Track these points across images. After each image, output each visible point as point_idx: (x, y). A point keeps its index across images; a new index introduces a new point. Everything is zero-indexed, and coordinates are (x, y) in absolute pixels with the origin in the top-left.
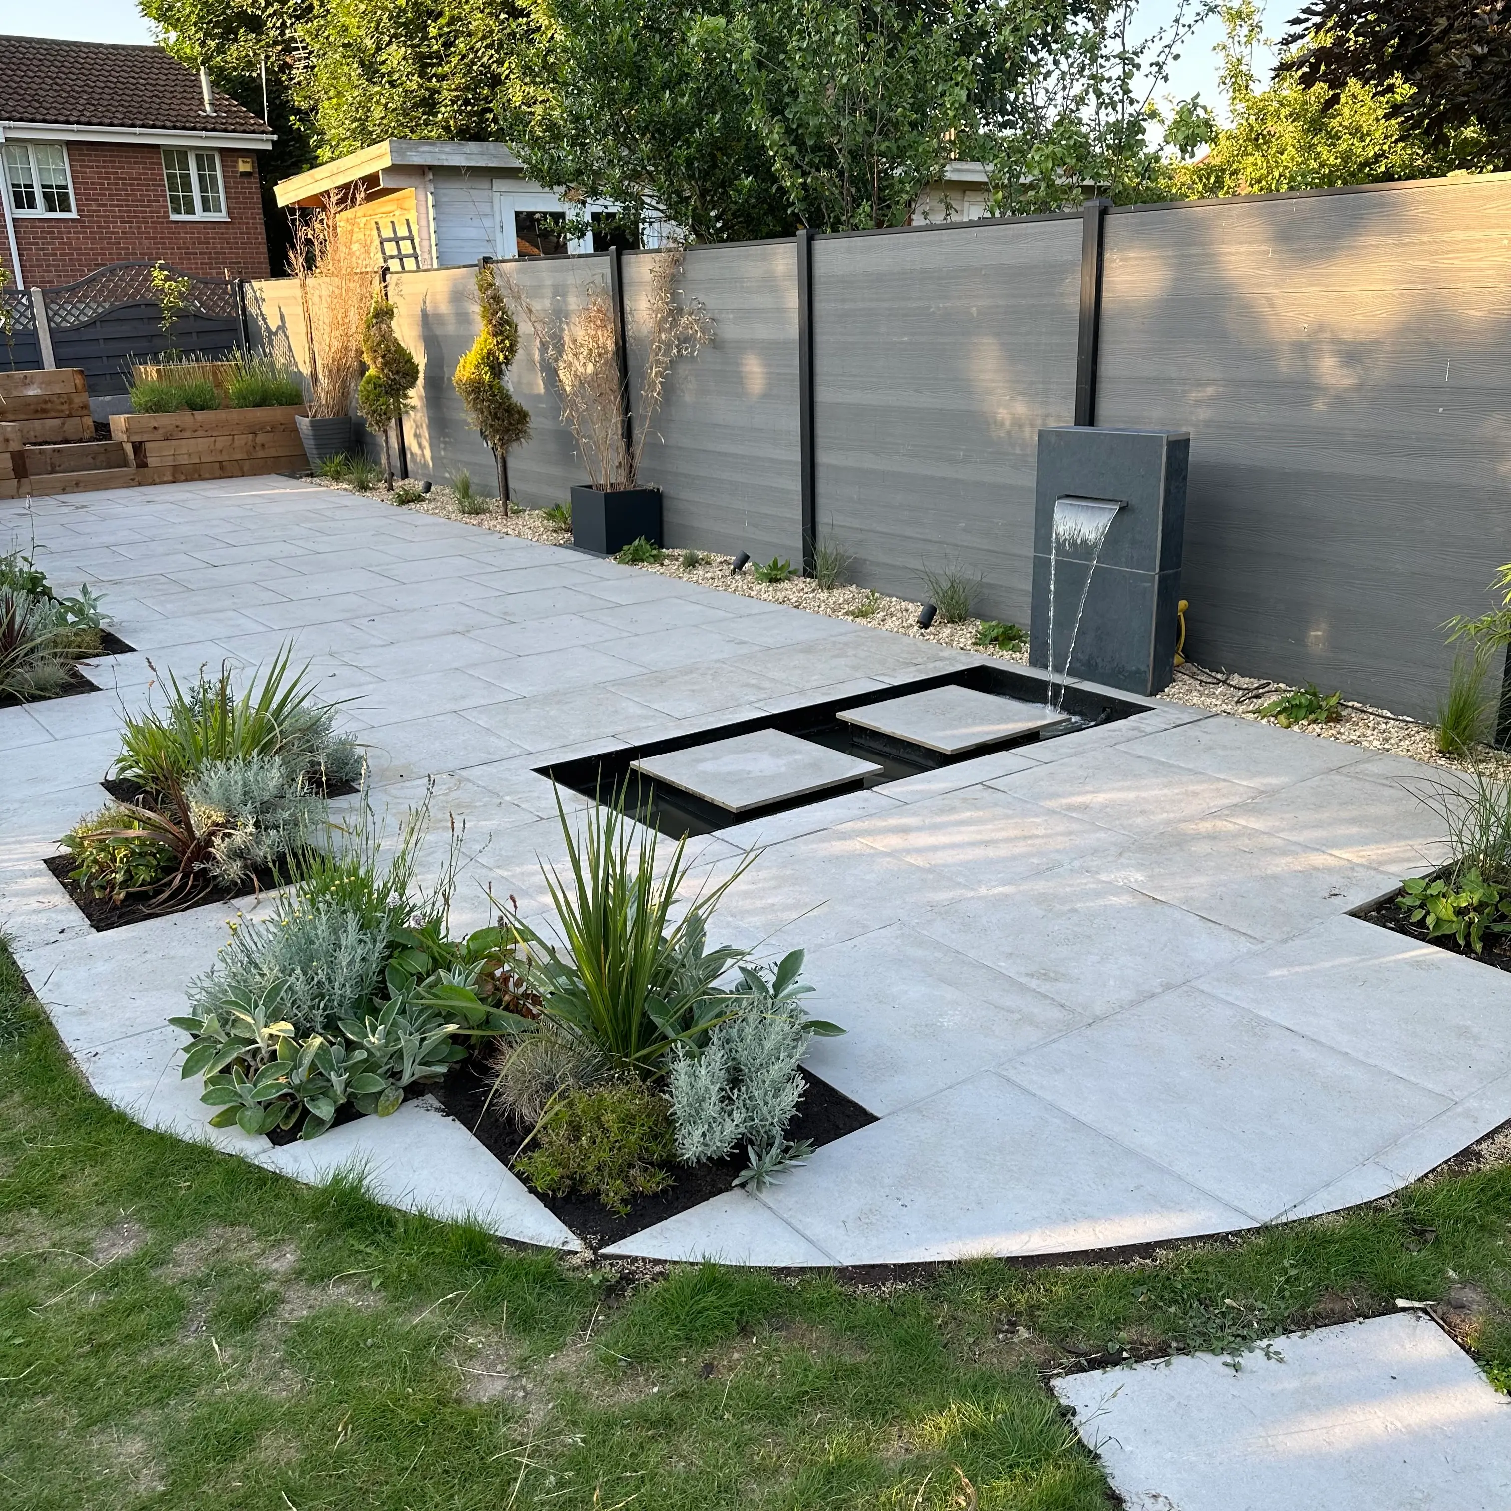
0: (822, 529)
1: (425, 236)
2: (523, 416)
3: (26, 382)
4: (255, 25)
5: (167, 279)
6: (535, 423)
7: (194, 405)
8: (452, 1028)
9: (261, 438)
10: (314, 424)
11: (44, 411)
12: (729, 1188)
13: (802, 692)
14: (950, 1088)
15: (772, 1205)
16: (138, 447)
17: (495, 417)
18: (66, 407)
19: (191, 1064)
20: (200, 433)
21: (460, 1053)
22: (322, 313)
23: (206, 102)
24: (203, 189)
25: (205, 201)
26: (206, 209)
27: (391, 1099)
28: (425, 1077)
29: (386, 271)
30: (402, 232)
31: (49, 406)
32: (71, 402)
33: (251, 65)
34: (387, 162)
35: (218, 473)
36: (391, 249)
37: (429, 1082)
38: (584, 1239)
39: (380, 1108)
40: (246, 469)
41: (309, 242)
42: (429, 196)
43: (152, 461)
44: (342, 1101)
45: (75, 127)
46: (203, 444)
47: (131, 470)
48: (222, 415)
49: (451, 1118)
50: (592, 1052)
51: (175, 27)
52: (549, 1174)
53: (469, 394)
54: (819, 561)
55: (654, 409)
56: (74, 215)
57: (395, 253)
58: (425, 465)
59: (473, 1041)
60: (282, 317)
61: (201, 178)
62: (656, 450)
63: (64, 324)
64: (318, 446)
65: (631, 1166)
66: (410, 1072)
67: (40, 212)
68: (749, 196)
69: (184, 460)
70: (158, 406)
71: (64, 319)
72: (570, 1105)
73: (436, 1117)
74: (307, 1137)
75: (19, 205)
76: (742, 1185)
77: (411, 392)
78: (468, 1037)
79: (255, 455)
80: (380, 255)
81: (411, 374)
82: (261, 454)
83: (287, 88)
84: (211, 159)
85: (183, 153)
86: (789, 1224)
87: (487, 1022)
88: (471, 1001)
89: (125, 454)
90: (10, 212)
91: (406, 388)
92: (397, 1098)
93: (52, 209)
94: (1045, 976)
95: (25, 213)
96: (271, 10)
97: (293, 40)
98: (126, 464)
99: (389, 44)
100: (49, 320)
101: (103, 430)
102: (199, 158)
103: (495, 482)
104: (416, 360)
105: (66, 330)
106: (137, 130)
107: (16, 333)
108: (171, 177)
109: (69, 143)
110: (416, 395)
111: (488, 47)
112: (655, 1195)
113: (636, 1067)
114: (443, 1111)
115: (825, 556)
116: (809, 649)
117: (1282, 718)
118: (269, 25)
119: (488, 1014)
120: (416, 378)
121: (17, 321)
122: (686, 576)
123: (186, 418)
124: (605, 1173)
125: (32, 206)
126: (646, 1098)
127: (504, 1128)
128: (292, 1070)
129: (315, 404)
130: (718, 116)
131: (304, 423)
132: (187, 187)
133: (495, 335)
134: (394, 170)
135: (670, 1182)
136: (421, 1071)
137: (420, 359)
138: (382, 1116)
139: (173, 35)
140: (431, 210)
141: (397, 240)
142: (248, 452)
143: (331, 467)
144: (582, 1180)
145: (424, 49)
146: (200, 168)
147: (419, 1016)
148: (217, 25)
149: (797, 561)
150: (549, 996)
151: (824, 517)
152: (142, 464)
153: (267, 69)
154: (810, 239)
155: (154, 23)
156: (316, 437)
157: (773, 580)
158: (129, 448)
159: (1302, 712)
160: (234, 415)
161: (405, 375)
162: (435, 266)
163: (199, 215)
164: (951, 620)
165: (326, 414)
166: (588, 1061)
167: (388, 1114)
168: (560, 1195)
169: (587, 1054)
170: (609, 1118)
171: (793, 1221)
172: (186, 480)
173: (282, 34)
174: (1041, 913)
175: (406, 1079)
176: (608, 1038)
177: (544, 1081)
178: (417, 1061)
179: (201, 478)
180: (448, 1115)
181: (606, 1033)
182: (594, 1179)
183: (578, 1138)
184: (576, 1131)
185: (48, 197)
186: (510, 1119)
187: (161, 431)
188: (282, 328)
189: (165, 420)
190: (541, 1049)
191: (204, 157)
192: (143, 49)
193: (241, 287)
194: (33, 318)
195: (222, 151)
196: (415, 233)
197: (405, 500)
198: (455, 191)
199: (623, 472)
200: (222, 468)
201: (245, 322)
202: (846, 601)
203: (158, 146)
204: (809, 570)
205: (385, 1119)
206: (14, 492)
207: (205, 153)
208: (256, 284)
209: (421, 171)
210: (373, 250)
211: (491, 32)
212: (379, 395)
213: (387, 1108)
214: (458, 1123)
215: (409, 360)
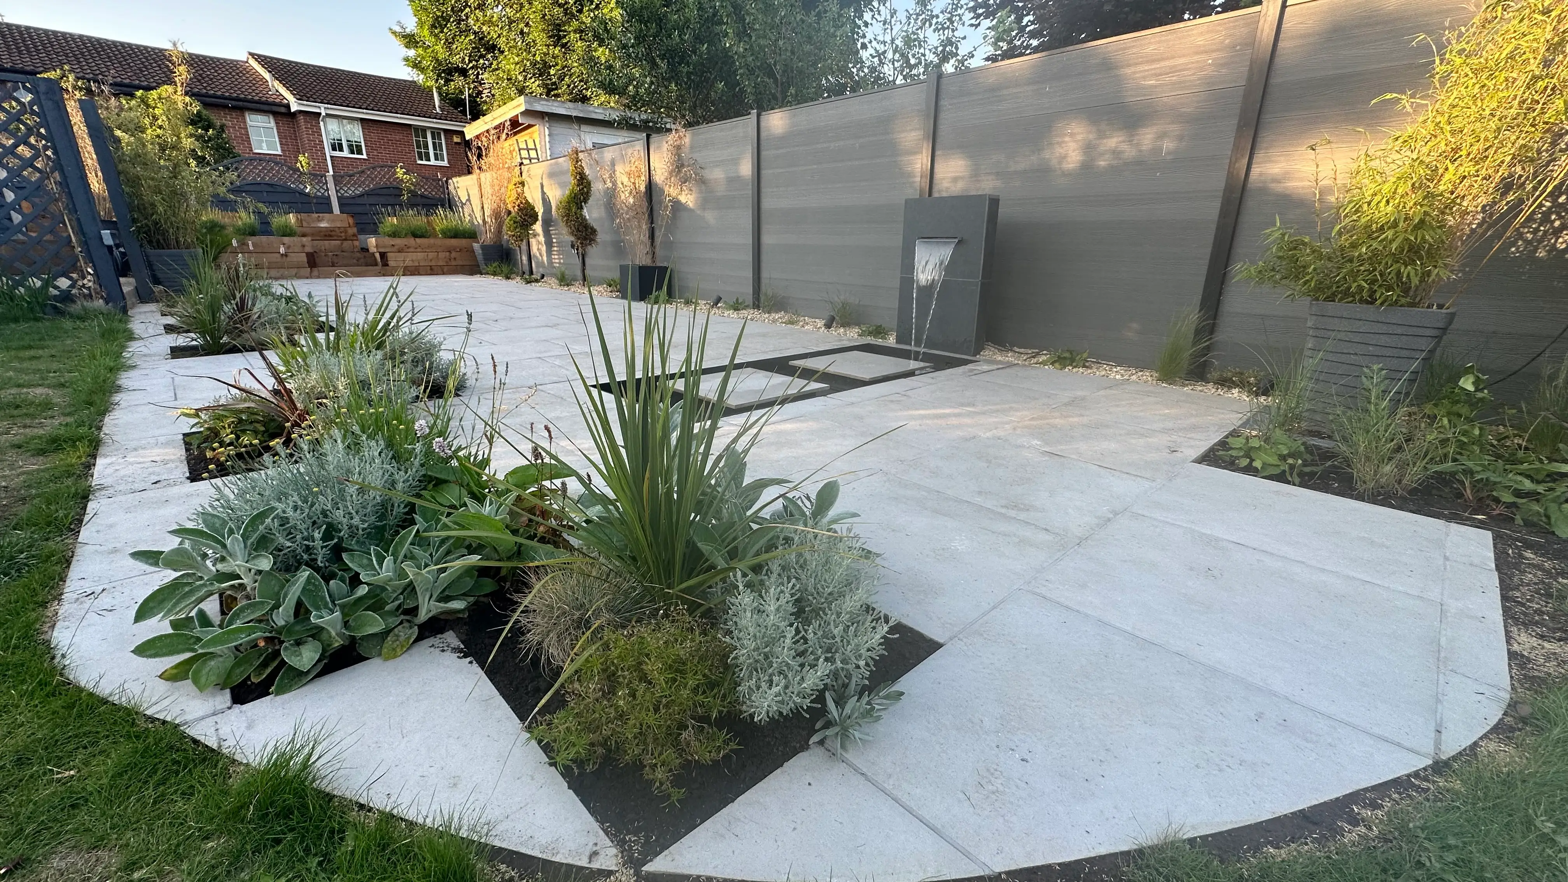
0: (764, 281)
1: (544, 150)
2: (594, 231)
3: (319, 220)
4: (463, 72)
5: (405, 173)
6: (601, 237)
7: (415, 235)
8: (474, 559)
9: (454, 254)
10: (484, 247)
11: (330, 236)
12: (805, 747)
13: (766, 352)
14: (994, 608)
15: (865, 770)
16: (383, 255)
17: (578, 230)
18: (343, 234)
19: (151, 605)
20: (419, 250)
21: (489, 585)
22: (487, 190)
23: (437, 106)
24: (435, 149)
25: (436, 155)
26: (436, 159)
27: (402, 639)
28: (442, 613)
29: (521, 164)
30: (531, 146)
31: (333, 233)
32: (346, 232)
33: (462, 92)
34: (522, 108)
35: (429, 272)
36: (524, 154)
37: (450, 618)
38: (621, 844)
39: (385, 650)
40: (445, 270)
41: (479, 148)
42: (546, 130)
43: (391, 263)
44: (337, 643)
45: (365, 111)
46: (420, 255)
47: (379, 267)
48: (432, 241)
49: (469, 659)
50: (631, 582)
51: (422, 72)
52: (574, 745)
53: (563, 217)
54: (762, 298)
55: (667, 222)
56: (365, 156)
57: (527, 156)
58: (543, 262)
59: (503, 573)
60: (469, 195)
61: (434, 144)
62: (669, 245)
63: (346, 194)
64: (485, 259)
65: (683, 727)
66: (427, 608)
67: (346, 153)
68: (722, 95)
69: (411, 264)
70: (394, 234)
71: (346, 192)
72: (606, 647)
73: (451, 659)
74: (278, 693)
75: (334, 149)
76: (821, 742)
77: (534, 227)
78: (499, 569)
79: (450, 263)
80: (518, 157)
81: (535, 218)
82: (454, 263)
83: (479, 105)
84: (439, 134)
85: (424, 130)
86: (896, 800)
87: (519, 553)
88: (498, 530)
89: (375, 259)
90: (328, 152)
91: (532, 225)
92: (409, 638)
93: (352, 152)
94: (1015, 507)
95: (337, 154)
96: (471, 65)
97: (483, 80)
98: (376, 265)
99: (531, 78)
100: (337, 191)
101: (365, 250)
102: (433, 134)
103: (579, 273)
104: (537, 210)
105: (347, 198)
106: (399, 115)
107: (316, 197)
108: (418, 142)
109: (362, 120)
110: (538, 227)
111: (581, 81)
112: (716, 763)
113: (684, 601)
114: (461, 651)
115: (766, 294)
116: (764, 335)
117: (1057, 365)
118: (471, 72)
119: (521, 545)
120: (537, 220)
121: (318, 191)
122: (685, 309)
123: (411, 241)
124: (650, 740)
125: (341, 150)
126: (698, 639)
127: (529, 671)
128: (272, 609)
129: (483, 238)
130: (706, 46)
131: (476, 246)
132: (427, 147)
133: (578, 185)
134: (527, 113)
135: (733, 746)
136: (437, 607)
137: (540, 210)
138: (387, 659)
139: (422, 76)
140: (547, 137)
141: (528, 150)
142: (447, 262)
143: (490, 269)
144: (619, 748)
145: (549, 82)
146: (433, 138)
147: (440, 546)
148: (444, 71)
149: (750, 300)
150: (584, 524)
151: (765, 274)
152: (385, 264)
153: (469, 95)
154: (759, 116)
155: (410, 69)
156: (484, 254)
157: (736, 309)
158: (377, 255)
159: (1068, 362)
160: (439, 242)
161: (531, 216)
162: (549, 158)
163: (433, 162)
164: (843, 326)
165: (488, 242)
166: (626, 594)
167: (395, 657)
168: (589, 768)
169: (625, 586)
170: (652, 667)
171: (899, 794)
172: (411, 275)
173: (477, 78)
174: (985, 465)
175: (423, 616)
176: (649, 567)
177: (575, 617)
178: (435, 597)
179: (419, 274)
180: (465, 657)
181: (647, 563)
182: (633, 751)
183: (613, 691)
184: (611, 680)
185: (350, 147)
186: (536, 661)
187: (396, 247)
188: (469, 200)
189: (398, 241)
190: (573, 582)
191: (436, 133)
192: (405, 81)
193: (447, 182)
194: (328, 190)
195: (445, 131)
196: (538, 147)
197: (529, 282)
198: (561, 129)
199: (650, 256)
200: (431, 269)
201: (449, 200)
202: (780, 318)
203: (410, 125)
204: (756, 306)
205: (391, 663)
206: (308, 275)
207: (436, 131)
208: (455, 180)
209: (542, 115)
210: (514, 154)
211: (582, 73)
212: (516, 228)
213: (394, 649)
214: (475, 665)
215: (533, 208)
